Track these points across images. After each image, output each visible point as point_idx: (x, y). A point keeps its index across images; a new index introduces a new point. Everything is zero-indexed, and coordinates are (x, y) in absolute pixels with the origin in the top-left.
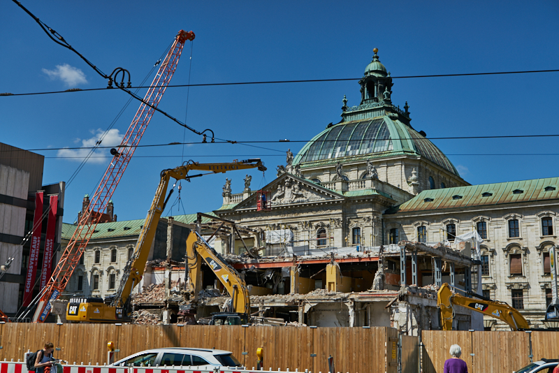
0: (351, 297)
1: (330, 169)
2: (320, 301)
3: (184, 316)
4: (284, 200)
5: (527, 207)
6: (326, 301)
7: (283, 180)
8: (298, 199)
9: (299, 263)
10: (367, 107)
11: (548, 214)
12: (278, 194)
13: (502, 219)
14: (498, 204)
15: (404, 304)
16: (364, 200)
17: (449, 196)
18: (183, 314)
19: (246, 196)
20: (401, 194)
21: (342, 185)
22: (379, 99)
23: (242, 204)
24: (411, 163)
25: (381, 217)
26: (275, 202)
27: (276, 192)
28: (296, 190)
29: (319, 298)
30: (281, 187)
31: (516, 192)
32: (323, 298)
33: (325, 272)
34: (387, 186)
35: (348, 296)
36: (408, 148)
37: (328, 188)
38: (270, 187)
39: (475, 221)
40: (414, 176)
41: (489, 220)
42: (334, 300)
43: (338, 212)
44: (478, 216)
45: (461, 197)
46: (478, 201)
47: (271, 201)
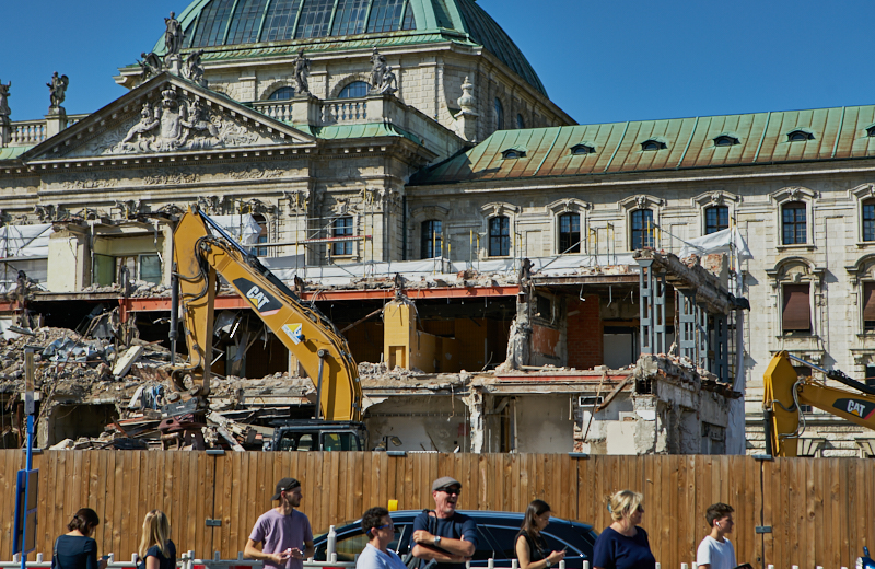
0: (477, 381)
1: (257, 70)
2: (394, 393)
3: (180, 431)
4: (159, 141)
5: (749, 175)
6: (410, 392)
7: (157, 91)
8: (196, 140)
9: (313, 298)
11: (799, 194)
12: (140, 126)
13: (690, 202)
14: (684, 169)
15: (649, 401)
16: (365, 149)
17: (560, 146)
18: (176, 425)
19: (53, 128)
20: (442, 137)
21: (310, 109)
23: (45, 148)
24: (458, 64)
25: (401, 189)
26: (135, 145)
27: (138, 121)
28: (191, 118)
29: (391, 383)
30: (151, 109)
31: (721, 140)
32: (402, 385)
33: (379, 320)
34: (414, 118)
35: (468, 381)
36: (451, 25)
37: (273, 114)
38: (120, 107)
39: (627, 206)
40: (466, 96)
41: (661, 204)
42: (433, 390)
43: (300, 176)
44: (634, 194)
45: (591, 150)
46: (633, 159)
47: (123, 144)
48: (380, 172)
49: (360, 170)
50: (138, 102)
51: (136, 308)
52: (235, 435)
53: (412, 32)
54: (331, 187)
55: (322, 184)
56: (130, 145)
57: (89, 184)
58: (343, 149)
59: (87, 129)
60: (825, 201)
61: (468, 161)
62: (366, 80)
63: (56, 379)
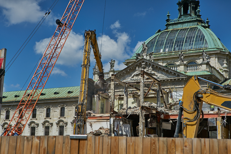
1: (163, 59)
7: (140, 63)
10: (184, 19)
21: (184, 67)
22: (192, 15)
23: (109, 80)
24: (221, 57)
28: (150, 71)
30: (139, 68)
34: (214, 70)
36: (218, 46)
37: (173, 69)
38: (130, 68)
40: (225, 65)
43: (182, 86)
47: (130, 78)
50: (135, 66)
53: (207, 48)
56: (132, 78)
57: (121, 89)
59: (121, 74)
62: (194, 62)
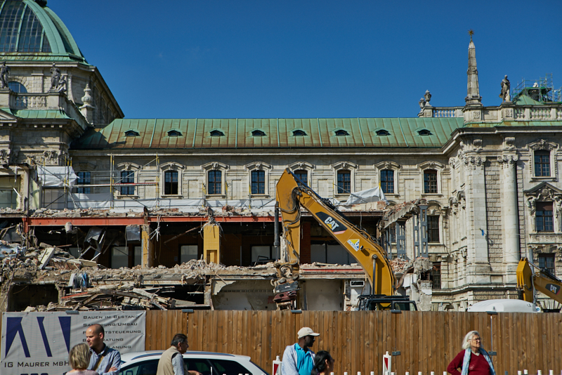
2: (239, 278)
6: (250, 278)
11: (304, 166)
13: (244, 167)
14: (240, 148)
15: (428, 284)
17: (159, 130)
21: (10, 98)
31: (256, 133)
32: (245, 274)
36: (72, 51)
39: (206, 168)
40: (87, 96)
41: (226, 168)
42: (264, 276)
43: (3, 140)
44: (211, 161)
45: (180, 134)
46: (207, 141)
48: (57, 140)
49: (44, 139)
51: (34, 224)
52: (161, 303)
53: (50, 54)
54: (24, 148)
55: (17, 146)
58: (33, 125)
60: (318, 170)
61: (103, 137)
62: (19, 81)
63: (11, 268)
